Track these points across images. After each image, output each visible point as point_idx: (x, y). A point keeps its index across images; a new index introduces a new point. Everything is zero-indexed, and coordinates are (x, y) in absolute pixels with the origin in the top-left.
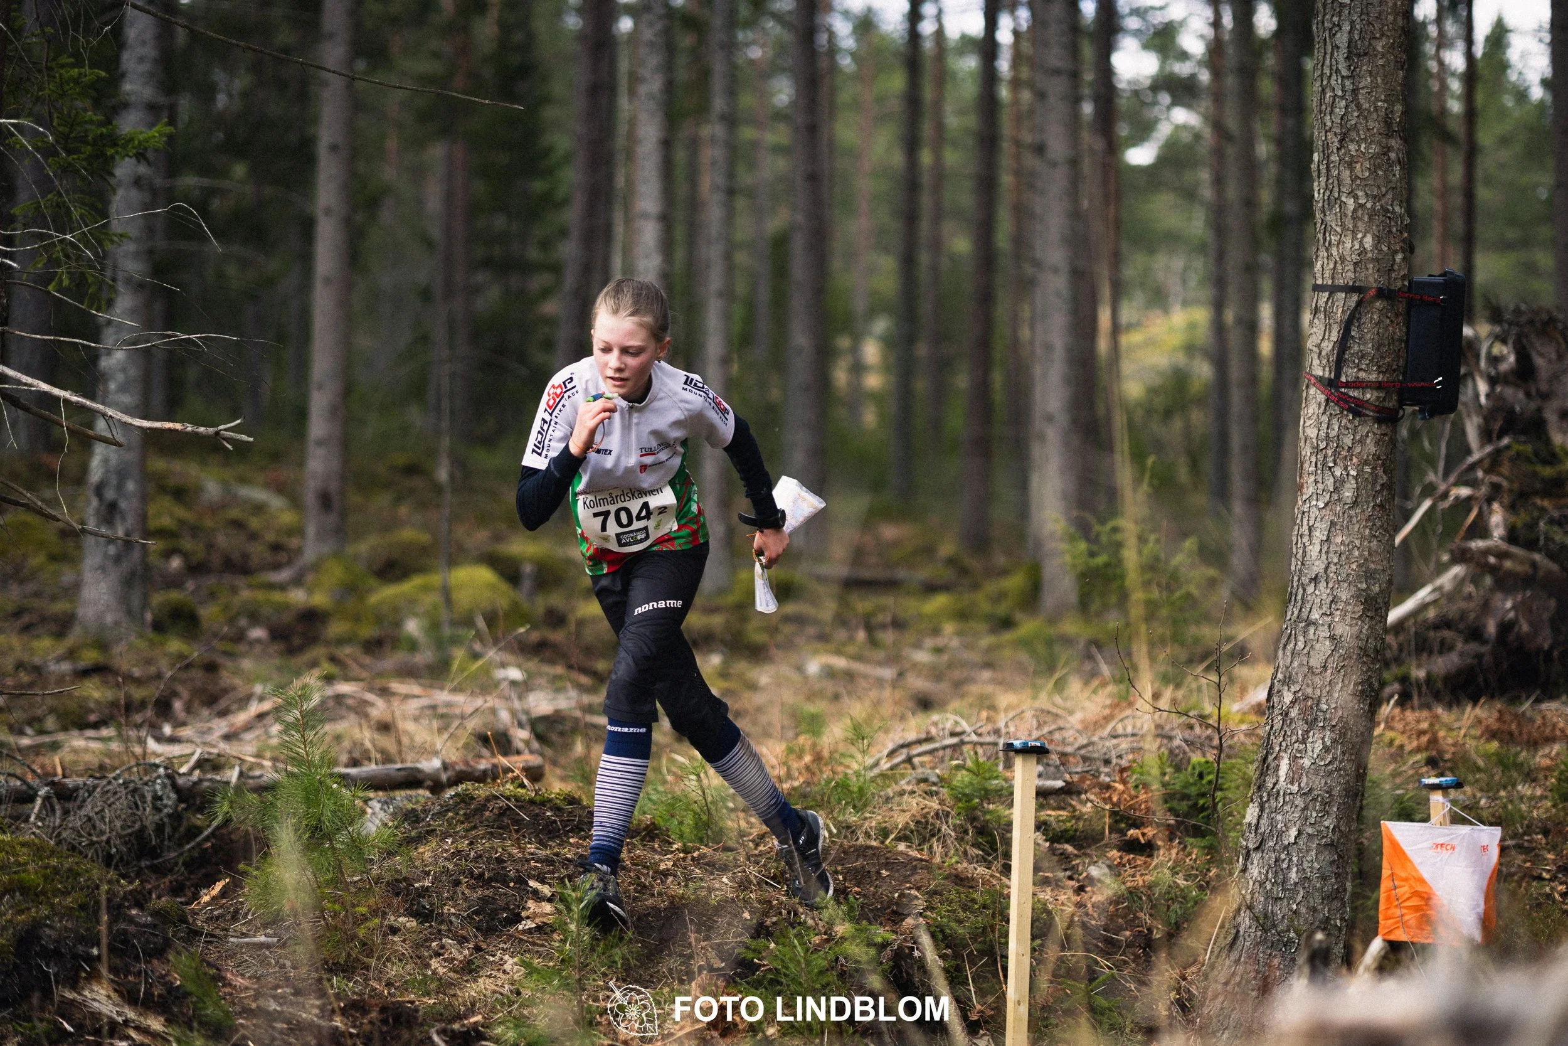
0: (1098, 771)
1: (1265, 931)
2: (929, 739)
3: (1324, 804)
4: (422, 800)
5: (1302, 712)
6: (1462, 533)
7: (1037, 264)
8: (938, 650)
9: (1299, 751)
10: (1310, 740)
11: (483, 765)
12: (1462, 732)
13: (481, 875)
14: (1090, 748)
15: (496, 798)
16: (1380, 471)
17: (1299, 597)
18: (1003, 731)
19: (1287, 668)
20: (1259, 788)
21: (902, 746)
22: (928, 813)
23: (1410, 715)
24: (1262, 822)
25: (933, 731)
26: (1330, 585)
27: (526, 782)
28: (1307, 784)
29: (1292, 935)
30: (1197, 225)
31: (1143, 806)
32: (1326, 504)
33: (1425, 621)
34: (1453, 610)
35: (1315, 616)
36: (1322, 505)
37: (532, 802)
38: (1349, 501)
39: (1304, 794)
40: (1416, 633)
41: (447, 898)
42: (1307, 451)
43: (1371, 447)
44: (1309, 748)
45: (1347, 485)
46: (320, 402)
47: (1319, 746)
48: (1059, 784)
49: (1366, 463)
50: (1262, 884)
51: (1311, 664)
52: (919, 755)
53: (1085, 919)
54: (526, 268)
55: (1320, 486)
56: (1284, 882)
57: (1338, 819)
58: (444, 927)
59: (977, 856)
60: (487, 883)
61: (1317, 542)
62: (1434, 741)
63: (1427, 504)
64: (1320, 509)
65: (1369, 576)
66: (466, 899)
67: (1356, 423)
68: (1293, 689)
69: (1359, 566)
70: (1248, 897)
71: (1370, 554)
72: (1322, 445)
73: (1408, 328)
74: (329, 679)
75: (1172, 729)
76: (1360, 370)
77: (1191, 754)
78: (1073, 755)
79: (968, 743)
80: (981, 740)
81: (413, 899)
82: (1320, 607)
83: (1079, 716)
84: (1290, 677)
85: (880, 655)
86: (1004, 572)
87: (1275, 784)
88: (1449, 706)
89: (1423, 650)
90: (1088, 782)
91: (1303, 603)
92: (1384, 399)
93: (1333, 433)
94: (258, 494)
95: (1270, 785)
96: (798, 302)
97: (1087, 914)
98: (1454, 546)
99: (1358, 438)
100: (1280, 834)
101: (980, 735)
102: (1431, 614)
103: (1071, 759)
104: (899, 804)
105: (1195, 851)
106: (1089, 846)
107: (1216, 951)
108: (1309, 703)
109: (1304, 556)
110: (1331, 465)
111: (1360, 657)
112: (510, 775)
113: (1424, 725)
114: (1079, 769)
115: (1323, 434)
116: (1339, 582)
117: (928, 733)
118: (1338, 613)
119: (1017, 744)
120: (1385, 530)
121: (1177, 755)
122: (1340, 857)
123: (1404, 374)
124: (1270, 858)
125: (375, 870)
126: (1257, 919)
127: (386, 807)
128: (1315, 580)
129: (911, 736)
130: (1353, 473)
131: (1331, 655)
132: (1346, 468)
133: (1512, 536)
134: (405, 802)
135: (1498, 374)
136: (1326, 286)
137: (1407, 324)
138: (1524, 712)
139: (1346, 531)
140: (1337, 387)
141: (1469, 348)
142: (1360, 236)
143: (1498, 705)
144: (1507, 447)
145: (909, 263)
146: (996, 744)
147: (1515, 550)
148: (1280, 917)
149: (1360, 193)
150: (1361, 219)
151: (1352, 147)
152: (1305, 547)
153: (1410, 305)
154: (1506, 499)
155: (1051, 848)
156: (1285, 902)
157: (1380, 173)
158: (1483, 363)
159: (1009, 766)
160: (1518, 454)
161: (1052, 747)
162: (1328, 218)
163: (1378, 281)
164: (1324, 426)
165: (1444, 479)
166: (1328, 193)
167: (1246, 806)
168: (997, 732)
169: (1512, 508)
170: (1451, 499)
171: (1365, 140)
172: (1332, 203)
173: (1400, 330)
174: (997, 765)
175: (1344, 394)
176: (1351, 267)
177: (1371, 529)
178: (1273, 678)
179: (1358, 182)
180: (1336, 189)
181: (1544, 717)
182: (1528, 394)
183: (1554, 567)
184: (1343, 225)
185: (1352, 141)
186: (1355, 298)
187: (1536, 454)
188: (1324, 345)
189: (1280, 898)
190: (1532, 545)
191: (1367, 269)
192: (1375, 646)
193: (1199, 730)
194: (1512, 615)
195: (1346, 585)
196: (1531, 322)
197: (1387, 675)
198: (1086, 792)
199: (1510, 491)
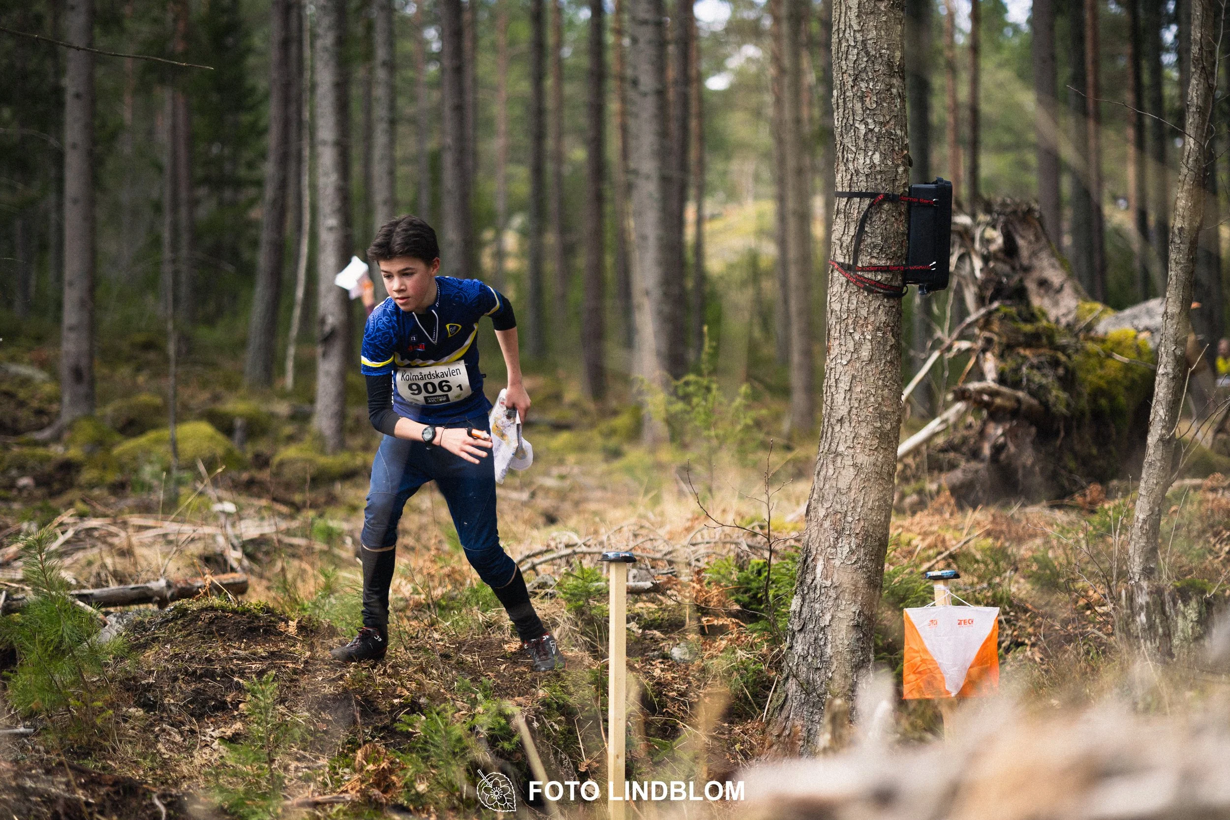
0: (679, 572)
1: (808, 694)
2: (549, 551)
3: (851, 594)
4: (149, 613)
5: (834, 524)
6: (963, 377)
7: (637, 173)
8: (562, 477)
9: (832, 554)
10: (840, 545)
11: (198, 583)
12: (965, 532)
13: (195, 672)
14: (674, 554)
15: (207, 610)
16: (889, 335)
17: (829, 435)
18: (606, 544)
19: (821, 489)
20: (801, 583)
21: (528, 557)
24: (804, 609)
25: (553, 544)
26: (853, 424)
27: (230, 595)
28: (838, 579)
29: (829, 696)
31: (715, 599)
32: (849, 362)
33: (935, 447)
34: (957, 438)
35: (841, 448)
36: (845, 363)
37: (235, 612)
38: (866, 359)
39: (836, 587)
40: (929, 456)
41: (168, 692)
42: (832, 321)
43: (882, 317)
44: (839, 552)
45: (864, 347)
46: (71, 296)
47: (846, 549)
48: (648, 584)
49: (878, 329)
50: (805, 658)
51: (839, 486)
52: (541, 563)
54: (237, 184)
55: (843, 348)
56: (822, 656)
57: (863, 605)
58: (165, 715)
59: (585, 642)
60: (200, 678)
61: (842, 391)
63: (936, 355)
64: (843, 366)
65: (882, 416)
66: (182, 692)
67: (870, 298)
68: (826, 505)
69: (875, 409)
70: (794, 668)
71: (883, 400)
72: (845, 316)
73: (909, 226)
74: (82, 516)
75: (738, 537)
76: (873, 257)
77: (751, 556)
78: (661, 559)
79: (579, 553)
80: (589, 550)
81: (141, 693)
82: (845, 442)
83: (668, 528)
84: (823, 497)
86: (615, 413)
87: (813, 580)
88: (955, 512)
89: (934, 469)
90: (671, 582)
91: (832, 439)
92: (892, 279)
93: (852, 307)
94: (25, 370)
95: (809, 581)
96: (448, 206)
98: (955, 388)
99: (871, 310)
100: (818, 619)
101: (589, 546)
102: (940, 441)
103: (660, 563)
106: (673, 631)
107: (771, 710)
108: (839, 516)
109: (832, 403)
110: (851, 331)
111: (876, 480)
114: (665, 572)
115: (844, 307)
116: (859, 422)
117: (548, 546)
118: (859, 446)
119: (611, 555)
120: (896, 381)
121: (741, 558)
122: (864, 635)
123: (907, 260)
124: (810, 637)
125: (111, 671)
126: (802, 685)
127: (120, 620)
128: (841, 421)
129: (538, 547)
130: (869, 337)
131: (854, 479)
132: (863, 334)
133: (1002, 379)
134: (136, 616)
135: (989, 252)
136: (845, 193)
137: (908, 221)
138: (1012, 516)
139: (864, 383)
140: (855, 271)
141: (966, 235)
142: (870, 153)
143: (992, 510)
144: (997, 310)
145: (538, 171)
146: (600, 553)
147: (1004, 389)
148: (819, 683)
149: (870, 121)
150: (870, 141)
151: (863, 85)
152: (833, 395)
153: (910, 205)
154: (997, 350)
155: (643, 634)
156: (823, 671)
157: (885, 104)
158: (977, 246)
159: (608, 571)
160: (1006, 316)
161: (644, 554)
162: (845, 141)
163: (885, 188)
164: (846, 301)
165: (949, 335)
166: (845, 121)
167: (792, 598)
168: (601, 543)
169: (1001, 356)
170: (955, 350)
171: (873, 79)
172: (848, 128)
173: (903, 226)
174: (601, 569)
175: (860, 276)
176: (864, 178)
177: (883, 380)
178: (810, 498)
179: (868, 112)
180: (851, 118)
181: (1027, 519)
182: (1013, 268)
183: (1034, 402)
184: (857, 146)
185: (862, 80)
186: (867, 201)
187: (1019, 314)
188: (844, 238)
189: (819, 669)
190: (1016, 385)
191: (876, 179)
192: (889, 471)
193: (759, 538)
194: (1002, 440)
195: (865, 424)
196: (1014, 212)
197: (907, 489)
198: (670, 589)
199: (1000, 344)
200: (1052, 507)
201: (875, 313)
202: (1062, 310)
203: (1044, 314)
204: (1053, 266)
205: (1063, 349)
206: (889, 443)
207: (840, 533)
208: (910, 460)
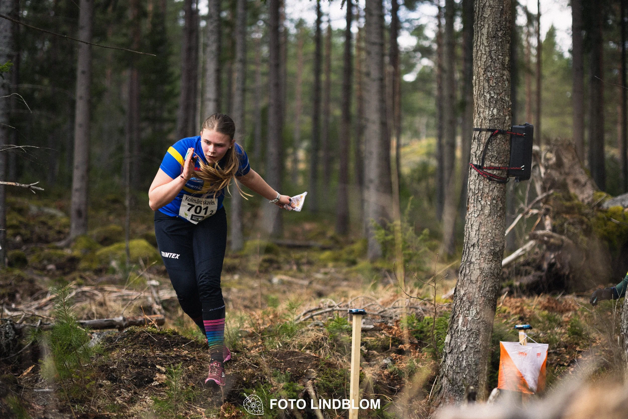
0: (387, 321)
1: (453, 386)
2: (320, 309)
3: (476, 335)
4: (114, 333)
5: (468, 298)
6: (534, 228)
7: (367, 120)
8: (326, 274)
9: (467, 314)
10: (471, 309)
11: (140, 319)
12: (534, 307)
13: (137, 363)
14: (384, 313)
15: (144, 332)
16: (499, 203)
17: (467, 252)
18: (350, 305)
19: (462, 281)
20: (451, 328)
21: (309, 312)
22: (319, 338)
23: (513, 300)
24: (452, 342)
25: (322, 305)
26: (480, 248)
27: (156, 326)
28: (470, 327)
29: (463, 387)
30: (431, 105)
31: (405, 336)
32: (478, 216)
33: (519, 263)
34: (530, 258)
35: (473, 260)
36: (476, 216)
37: (159, 334)
38: (487, 214)
39: (469, 331)
40: (516, 267)
41: (123, 373)
42: (470, 194)
43: (496, 193)
44: (471, 313)
45: (486, 208)
46: (77, 174)
47: (474, 312)
48: (372, 327)
49: (494, 199)
50: (452, 367)
51: (472, 279)
52: (316, 315)
53: (381, 381)
54: (163, 121)
55: (476, 208)
56: (460, 366)
57: (483, 341)
58: (121, 384)
59: (338, 355)
60: (139, 367)
61: (474, 230)
62: (522, 310)
63: (520, 216)
64: (475, 218)
65: (495, 244)
66: (131, 373)
67: (490, 183)
68: (464, 289)
69: (491, 240)
70: (446, 372)
71: (495, 235)
72: (477, 192)
73: (511, 146)
74: (79, 285)
75: (418, 305)
76: (492, 162)
77: (424, 315)
78: (378, 315)
79: (336, 310)
80: (341, 309)
81: (109, 373)
82: (475, 256)
83: (381, 299)
84: (463, 284)
85: (303, 275)
86: (353, 242)
87: (457, 327)
88: (528, 297)
89: (518, 274)
90: (383, 326)
91: (469, 255)
92: (501, 174)
93: (481, 187)
94: (52, 211)
95: (455, 327)
96: (271, 134)
97: (382, 379)
98: (531, 233)
99: (491, 189)
100: (459, 347)
101: (340, 307)
102: (522, 260)
103: (377, 317)
104: (307, 335)
105: (426, 353)
106: (383, 351)
107: (433, 394)
108: (471, 295)
109: (469, 236)
110: (480, 200)
111: (491, 276)
112: (150, 323)
113: (518, 304)
114: (380, 321)
115: (477, 188)
116: (483, 246)
117: (320, 306)
118: (483, 259)
119: (354, 310)
120: (502, 226)
121: (419, 316)
122: (483, 356)
123: (509, 164)
124: (455, 356)
125: (94, 362)
126: (449, 381)
127: (99, 336)
128: (473, 245)
129: (313, 307)
130: (489, 203)
131: (480, 275)
132: (486, 201)
133: (554, 229)
134: (107, 334)
135: (548, 165)
136: (478, 129)
137: (511, 144)
138: (558, 299)
139: (486, 226)
140: (483, 169)
141: (537, 155)
142: (492, 109)
143: (548, 296)
144: (552, 194)
145: (316, 119)
146: (346, 311)
147: (555, 235)
148: (459, 380)
149: (492, 92)
150: (492, 102)
151: (489, 74)
152: (469, 232)
153: (512, 136)
154: (552, 214)
155: (368, 352)
156: (461, 374)
157: (500, 84)
158: (543, 161)
159: (351, 320)
160: (556, 197)
161: (369, 312)
162: (479, 102)
163: (499, 127)
164: (477, 184)
165: (527, 206)
166: (479, 92)
167: (446, 336)
168: (347, 306)
169: (554, 218)
170: (530, 214)
171: (494, 71)
172: (481, 96)
173: (508, 147)
174: (347, 319)
175: (485, 172)
176: (488, 121)
177: (496, 226)
178: (456, 285)
179: (491, 88)
180: (482, 90)
181: (566, 301)
182: (561, 173)
183: (570, 242)
184: (485, 105)
185: (489, 71)
186: (490, 133)
187: (563, 197)
188: (477, 152)
189: (459, 373)
190: (561, 232)
191: (495, 122)
192: (497, 272)
193: (428, 305)
194: (553, 261)
195: (486, 248)
196: (562, 145)
197: (504, 284)
198: (382, 330)
199: (553, 211)
200: (578, 296)
201: (492, 191)
202: (586, 195)
203: (576, 197)
204: (581, 173)
205: (586, 215)
206: (498, 258)
207: (471, 303)
208: (505, 270)
